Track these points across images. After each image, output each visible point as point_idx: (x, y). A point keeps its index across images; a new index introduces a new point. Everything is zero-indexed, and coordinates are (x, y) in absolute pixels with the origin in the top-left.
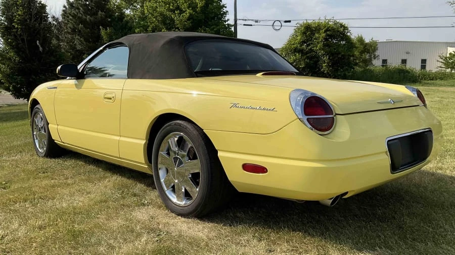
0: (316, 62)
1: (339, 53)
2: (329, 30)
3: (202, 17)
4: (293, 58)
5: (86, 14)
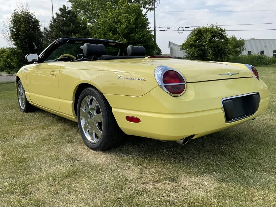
0: (204, 53)
1: (219, 47)
2: (213, 33)
3: (134, 26)
4: (190, 50)
5: (63, 26)
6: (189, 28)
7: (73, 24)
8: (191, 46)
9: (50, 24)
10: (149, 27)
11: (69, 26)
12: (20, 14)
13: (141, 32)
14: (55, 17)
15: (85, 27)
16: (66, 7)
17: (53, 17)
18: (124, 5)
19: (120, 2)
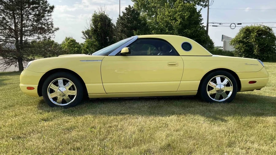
0: (251, 49)
1: (265, 44)
2: (260, 31)
3: (187, 23)
4: (238, 46)
5: (128, 23)
6: (241, 24)
7: (136, 21)
9: (117, 21)
10: (202, 23)
11: (133, 22)
12: (98, 14)
13: (194, 28)
14: (122, 15)
15: (145, 24)
16: (131, 7)
17: (120, 15)
18: (180, 4)
19: (177, 2)
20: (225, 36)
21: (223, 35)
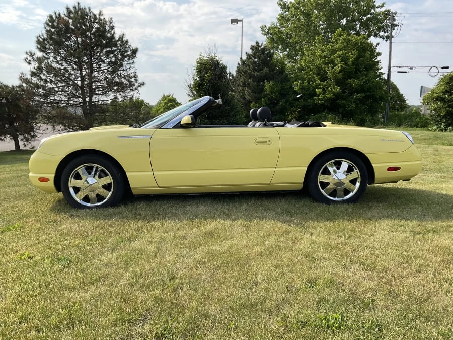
5: (254, 70)
6: (448, 68)
7: (266, 68)
8: (438, 99)
9: (238, 67)
10: (379, 67)
11: (261, 69)
13: (364, 77)
14: (244, 58)
15: (282, 71)
16: (260, 45)
17: (241, 58)
18: (342, 38)
20: (427, 88)
21: (422, 87)
